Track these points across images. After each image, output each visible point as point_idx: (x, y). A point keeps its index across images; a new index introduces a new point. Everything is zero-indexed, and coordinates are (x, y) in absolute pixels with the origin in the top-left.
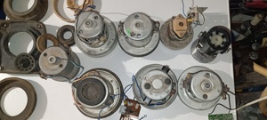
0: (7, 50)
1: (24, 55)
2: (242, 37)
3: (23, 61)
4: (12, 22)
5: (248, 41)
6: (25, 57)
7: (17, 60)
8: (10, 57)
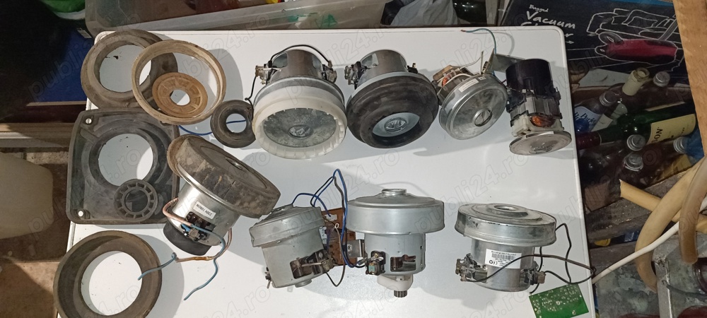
0: (97, 173)
1: (134, 183)
2: (605, 122)
3: (132, 196)
4: (105, 115)
5: (618, 132)
6: (137, 188)
7: (120, 196)
8: (103, 189)
